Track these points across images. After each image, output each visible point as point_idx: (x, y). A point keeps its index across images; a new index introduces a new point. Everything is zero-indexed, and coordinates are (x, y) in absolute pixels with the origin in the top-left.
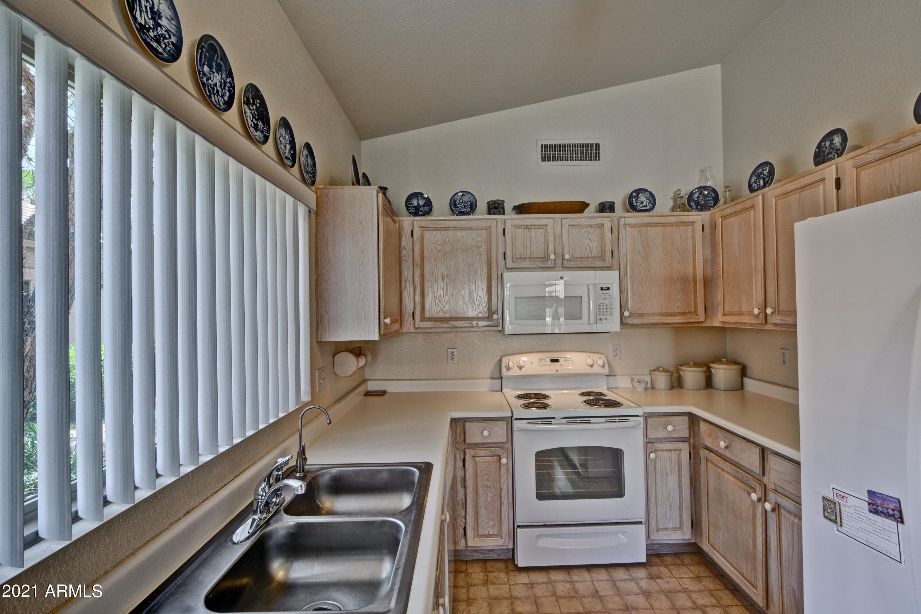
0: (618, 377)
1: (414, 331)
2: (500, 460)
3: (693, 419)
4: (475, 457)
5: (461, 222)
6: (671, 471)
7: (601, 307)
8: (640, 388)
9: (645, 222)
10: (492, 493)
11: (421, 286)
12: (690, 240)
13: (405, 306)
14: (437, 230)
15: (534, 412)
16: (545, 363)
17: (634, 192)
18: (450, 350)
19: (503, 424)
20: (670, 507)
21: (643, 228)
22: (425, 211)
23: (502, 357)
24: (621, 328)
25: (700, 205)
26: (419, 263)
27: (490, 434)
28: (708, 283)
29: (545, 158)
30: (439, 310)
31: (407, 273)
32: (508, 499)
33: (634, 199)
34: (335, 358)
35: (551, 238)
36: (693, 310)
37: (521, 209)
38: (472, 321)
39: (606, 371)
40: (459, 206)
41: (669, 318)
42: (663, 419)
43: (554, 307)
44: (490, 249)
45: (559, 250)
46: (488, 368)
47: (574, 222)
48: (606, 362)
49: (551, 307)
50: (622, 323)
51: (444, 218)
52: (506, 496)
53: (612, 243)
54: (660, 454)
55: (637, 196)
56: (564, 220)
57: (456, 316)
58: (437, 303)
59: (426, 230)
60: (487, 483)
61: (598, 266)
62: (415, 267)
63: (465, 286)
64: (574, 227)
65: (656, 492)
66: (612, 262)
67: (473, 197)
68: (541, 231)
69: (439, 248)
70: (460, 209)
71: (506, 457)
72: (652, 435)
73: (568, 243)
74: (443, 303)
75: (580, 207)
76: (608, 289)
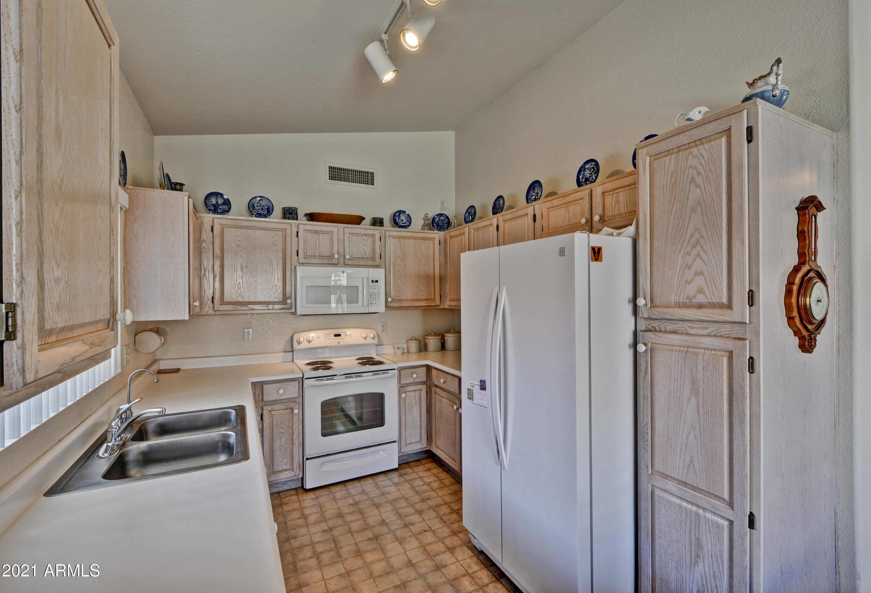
0: (385, 346)
1: (213, 313)
2: (293, 411)
3: (429, 368)
4: (272, 411)
5: (260, 223)
6: (415, 404)
7: (372, 295)
8: (399, 352)
9: (403, 235)
10: (286, 438)
11: (220, 275)
12: (431, 251)
13: (204, 291)
14: (237, 228)
15: (321, 373)
16: (330, 338)
17: (397, 212)
18: (246, 330)
19: (296, 384)
20: (414, 428)
21: (401, 239)
22: (223, 210)
23: (293, 334)
24: (386, 310)
25: (440, 226)
26: (219, 255)
27: (284, 392)
28: (442, 279)
29: (332, 178)
30: (238, 295)
31: (207, 263)
32: (299, 440)
33: (397, 218)
34: (137, 337)
35: (335, 242)
36: (433, 297)
37: (312, 217)
38: (269, 304)
39: (376, 341)
40: (256, 208)
41: (417, 302)
42: (411, 370)
43: (339, 294)
44: (285, 247)
45: (341, 251)
46: (282, 343)
47: (354, 231)
48: (376, 335)
49: (335, 294)
50: (386, 306)
51: (243, 218)
52: (298, 438)
53: (380, 248)
54: (408, 394)
55: (399, 215)
56: (345, 229)
57: (254, 301)
58: (236, 290)
59: (226, 227)
60: (281, 431)
61: (370, 264)
62: (215, 258)
63: (262, 276)
64: (353, 235)
65: (405, 420)
66: (380, 262)
67: (270, 202)
68: (327, 237)
69: (239, 243)
70: (258, 211)
71: (297, 408)
72: (404, 381)
73: (348, 246)
74: (242, 289)
75: (358, 220)
76: (377, 281)
